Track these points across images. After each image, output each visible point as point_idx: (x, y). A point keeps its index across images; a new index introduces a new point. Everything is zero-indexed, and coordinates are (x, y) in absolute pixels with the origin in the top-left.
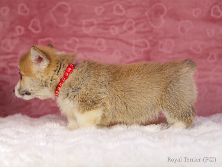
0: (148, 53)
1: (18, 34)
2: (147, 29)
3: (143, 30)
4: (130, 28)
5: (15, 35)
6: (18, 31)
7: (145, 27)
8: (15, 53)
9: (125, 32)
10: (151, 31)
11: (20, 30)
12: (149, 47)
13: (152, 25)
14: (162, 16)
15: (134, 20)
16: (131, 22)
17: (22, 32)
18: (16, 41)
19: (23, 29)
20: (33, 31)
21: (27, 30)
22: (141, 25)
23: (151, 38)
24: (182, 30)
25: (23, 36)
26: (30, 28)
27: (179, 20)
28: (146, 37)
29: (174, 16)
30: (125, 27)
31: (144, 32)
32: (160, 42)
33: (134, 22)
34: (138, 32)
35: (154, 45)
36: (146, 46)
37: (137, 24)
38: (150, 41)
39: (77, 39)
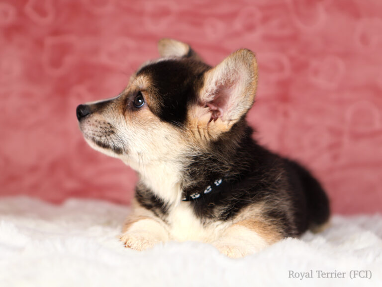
0: (284, 84)
4: (250, 28)
9: (237, 34)
10: (294, 38)
12: (287, 73)
30: (238, 25)
32: (314, 63)
35: (300, 67)
36: (281, 68)
38: (292, 59)
39: (131, 43)
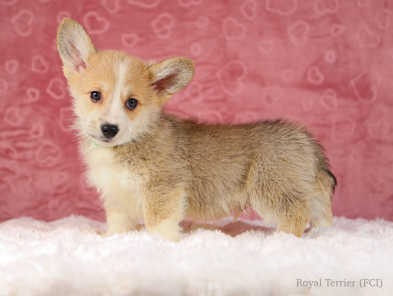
1: (30, 99)
2: (219, 97)
3: (213, 97)
5: (26, 101)
6: (30, 96)
7: (216, 93)
8: (25, 127)
11: (34, 95)
13: (226, 91)
14: (240, 79)
15: (201, 82)
16: (196, 86)
17: (37, 98)
18: (28, 111)
19: (37, 92)
20: (53, 95)
21: (44, 94)
22: (211, 91)
23: (224, 109)
24: (269, 99)
25: (37, 103)
26: (48, 91)
27: (263, 84)
28: (217, 109)
29: (258, 79)
31: (215, 101)
33: (200, 87)
34: (206, 101)
37: (205, 89)
